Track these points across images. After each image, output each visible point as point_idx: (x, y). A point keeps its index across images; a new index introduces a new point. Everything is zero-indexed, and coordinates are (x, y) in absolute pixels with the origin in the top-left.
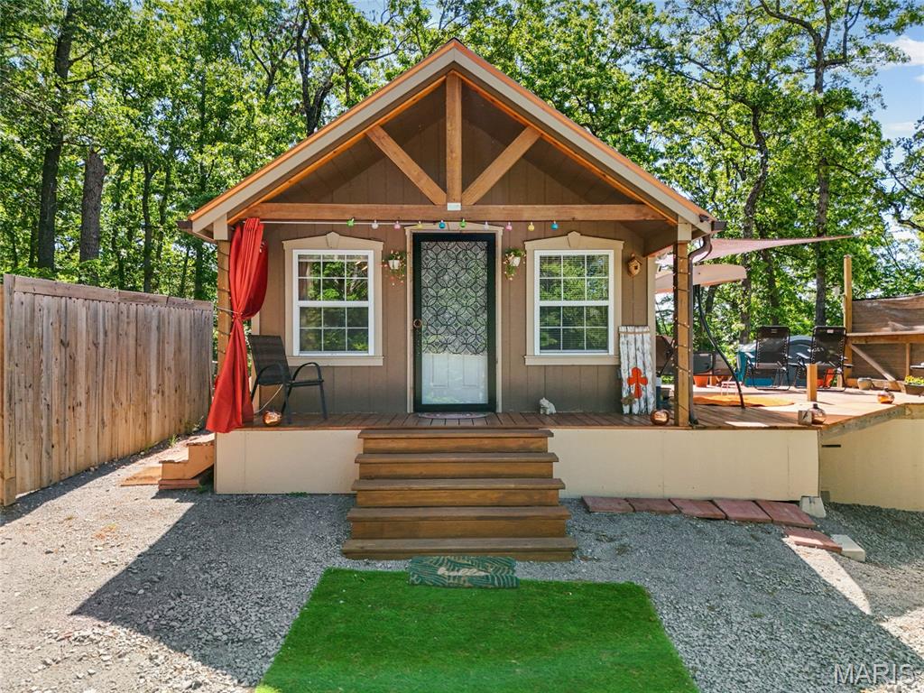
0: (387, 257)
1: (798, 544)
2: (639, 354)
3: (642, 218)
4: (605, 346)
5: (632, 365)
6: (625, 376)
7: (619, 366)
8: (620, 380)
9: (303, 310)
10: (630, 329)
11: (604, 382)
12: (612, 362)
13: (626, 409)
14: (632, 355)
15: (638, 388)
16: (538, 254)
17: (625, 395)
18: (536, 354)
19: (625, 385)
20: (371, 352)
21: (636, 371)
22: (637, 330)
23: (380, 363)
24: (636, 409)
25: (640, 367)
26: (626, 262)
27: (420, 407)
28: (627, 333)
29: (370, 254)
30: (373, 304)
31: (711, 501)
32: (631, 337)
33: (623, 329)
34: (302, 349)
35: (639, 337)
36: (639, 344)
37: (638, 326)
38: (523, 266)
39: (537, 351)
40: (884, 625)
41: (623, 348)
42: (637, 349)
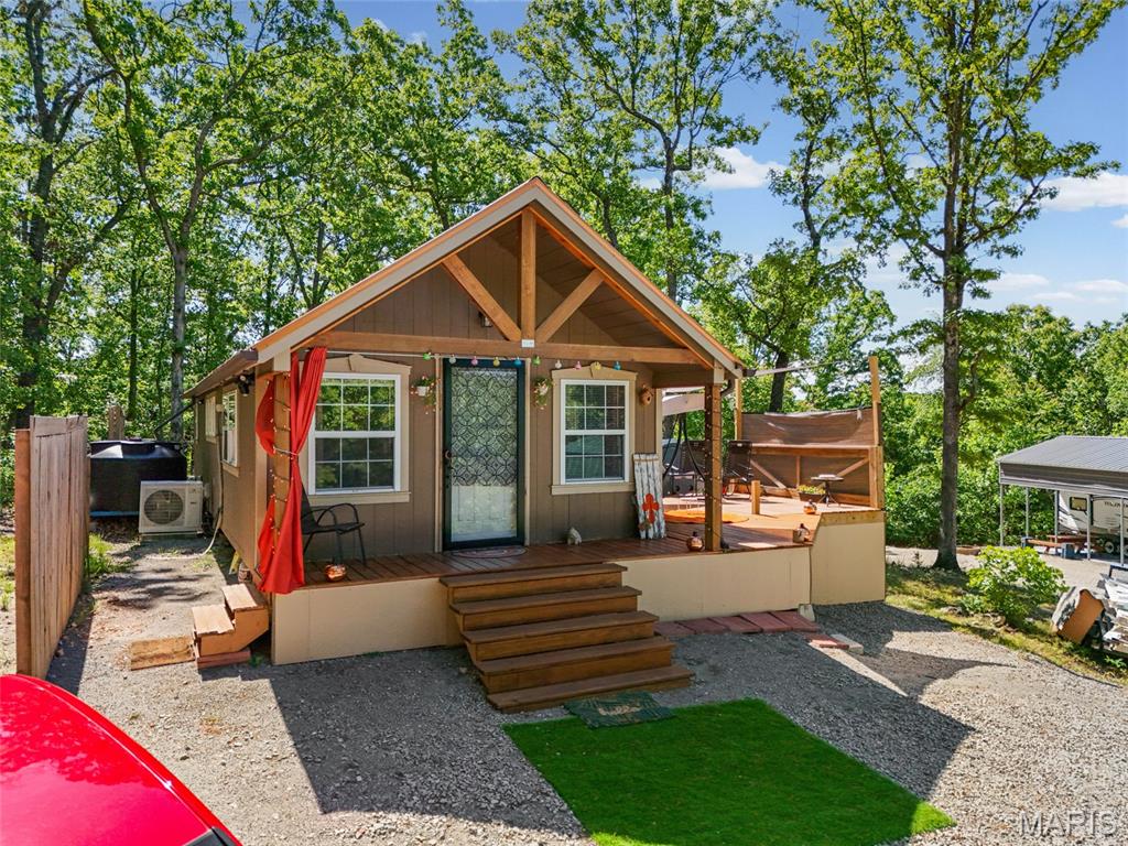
0: (416, 383)
1: (822, 646)
2: (651, 481)
3: (686, 362)
4: (620, 474)
5: (646, 492)
6: (640, 502)
7: (635, 492)
8: (635, 507)
9: (319, 442)
10: (643, 457)
11: (621, 509)
12: (626, 489)
13: (643, 535)
14: (645, 482)
15: (652, 512)
16: (564, 383)
17: (641, 520)
18: (563, 485)
19: (641, 511)
20: (397, 487)
21: (649, 496)
22: (648, 458)
23: (406, 498)
24: (651, 535)
25: (653, 493)
26: (640, 393)
27: (449, 545)
28: (640, 460)
29: (397, 378)
30: (398, 433)
31: (739, 616)
32: (643, 464)
33: (636, 457)
35: (650, 464)
36: (650, 470)
37: (648, 454)
38: (550, 395)
39: (563, 481)
40: (921, 702)
41: (637, 475)
42: (649, 476)
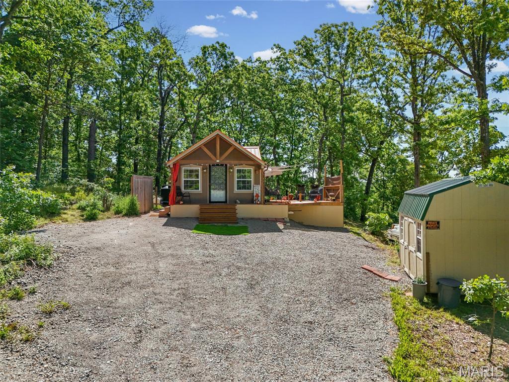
0: (203, 169)
1: (279, 223)
2: (258, 191)
4: (251, 189)
6: (255, 195)
7: (254, 193)
8: (253, 196)
9: (185, 181)
10: (256, 185)
11: (250, 197)
12: (252, 192)
13: (255, 201)
14: (256, 191)
15: (257, 198)
16: (236, 169)
17: (254, 199)
19: (255, 197)
20: (200, 190)
21: (257, 194)
23: (201, 192)
26: (255, 171)
27: (210, 202)
29: (200, 168)
30: (200, 179)
32: (256, 187)
33: (254, 185)
34: (184, 189)
35: (258, 187)
37: (258, 185)
38: (233, 171)
39: (236, 190)
41: (254, 189)
